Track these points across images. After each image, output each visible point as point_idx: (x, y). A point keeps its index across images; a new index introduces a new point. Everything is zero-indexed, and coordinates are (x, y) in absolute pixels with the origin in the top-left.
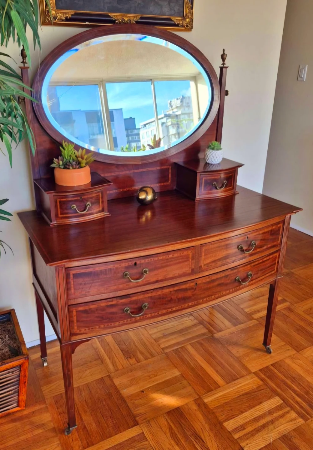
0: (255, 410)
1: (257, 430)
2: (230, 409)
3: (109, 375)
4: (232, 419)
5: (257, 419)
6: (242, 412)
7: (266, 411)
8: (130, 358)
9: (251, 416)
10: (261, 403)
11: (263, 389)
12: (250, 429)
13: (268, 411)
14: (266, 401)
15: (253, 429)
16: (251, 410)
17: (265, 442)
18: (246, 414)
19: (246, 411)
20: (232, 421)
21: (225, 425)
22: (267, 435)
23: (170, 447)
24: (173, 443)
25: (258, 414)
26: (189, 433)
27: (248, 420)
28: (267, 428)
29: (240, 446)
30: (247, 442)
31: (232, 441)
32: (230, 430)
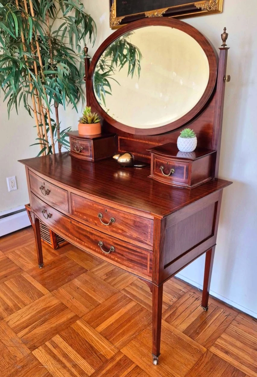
0: (76, 355)
1: (54, 357)
2: (73, 337)
3: (87, 270)
4: (63, 339)
5: (65, 356)
6: (71, 345)
7: (76, 362)
8: (107, 275)
9: (69, 352)
10: (84, 358)
11: (100, 359)
12: (55, 351)
13: (76, 364)
14: (87, 362)
15: (56, 353)
16: (75, 352)
17: (44, 362)
18: (70, 348)
19: (73, 348)
20: (61, 339)
21: (56, 336)
22: (50, 363)
23: (35, 310)
24: (38, 310)
25: (72, 357)
26: (47, 317)
27: (64, 350)
28: (58, 363)
29: (39, 347)
30: (43, 351)
31: (43, 341)
32: (53, 339)
